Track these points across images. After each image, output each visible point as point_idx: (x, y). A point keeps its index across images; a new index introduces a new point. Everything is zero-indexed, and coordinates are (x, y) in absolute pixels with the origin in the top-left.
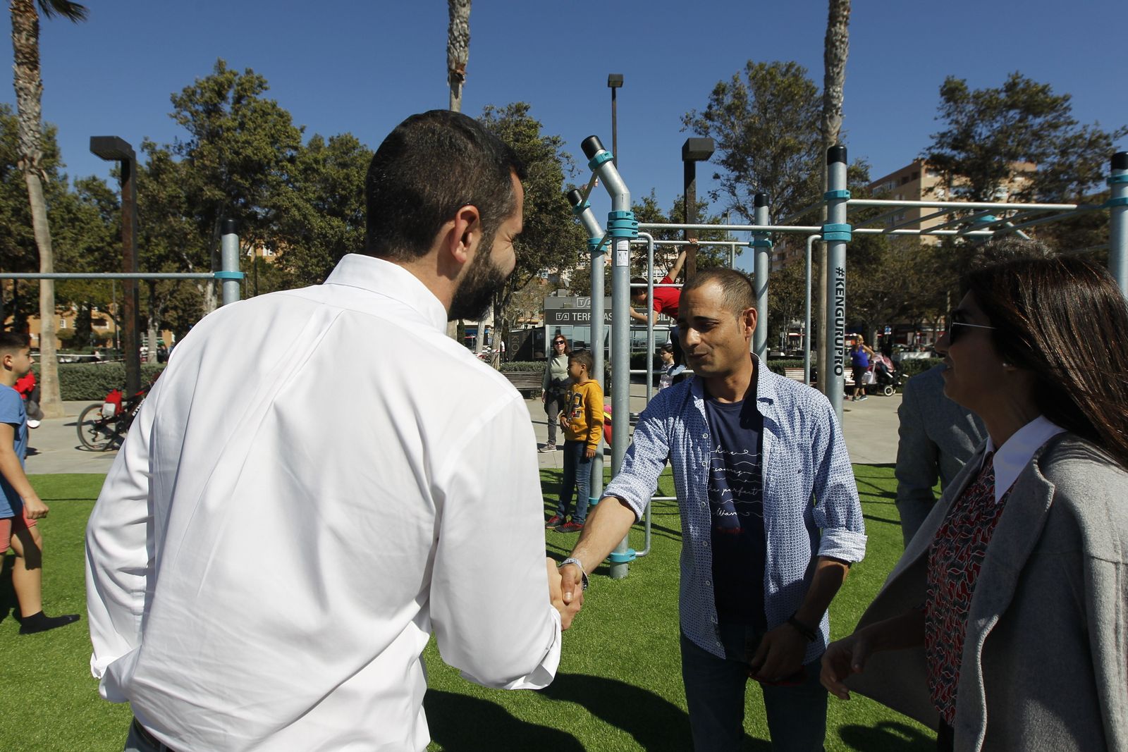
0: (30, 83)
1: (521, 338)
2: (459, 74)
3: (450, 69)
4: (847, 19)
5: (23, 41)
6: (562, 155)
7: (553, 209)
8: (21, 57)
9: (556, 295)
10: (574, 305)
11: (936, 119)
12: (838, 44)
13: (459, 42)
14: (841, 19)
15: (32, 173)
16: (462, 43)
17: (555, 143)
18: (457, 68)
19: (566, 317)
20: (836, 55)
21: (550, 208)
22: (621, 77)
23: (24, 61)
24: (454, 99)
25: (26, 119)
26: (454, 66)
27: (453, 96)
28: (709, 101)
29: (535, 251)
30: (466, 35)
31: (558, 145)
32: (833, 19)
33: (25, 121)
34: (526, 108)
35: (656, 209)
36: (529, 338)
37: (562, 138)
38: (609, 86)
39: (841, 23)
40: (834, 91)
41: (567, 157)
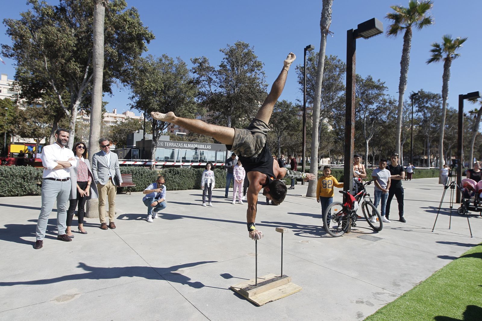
1: (124, 153)
19: (162, 144)
36: (129, 153)
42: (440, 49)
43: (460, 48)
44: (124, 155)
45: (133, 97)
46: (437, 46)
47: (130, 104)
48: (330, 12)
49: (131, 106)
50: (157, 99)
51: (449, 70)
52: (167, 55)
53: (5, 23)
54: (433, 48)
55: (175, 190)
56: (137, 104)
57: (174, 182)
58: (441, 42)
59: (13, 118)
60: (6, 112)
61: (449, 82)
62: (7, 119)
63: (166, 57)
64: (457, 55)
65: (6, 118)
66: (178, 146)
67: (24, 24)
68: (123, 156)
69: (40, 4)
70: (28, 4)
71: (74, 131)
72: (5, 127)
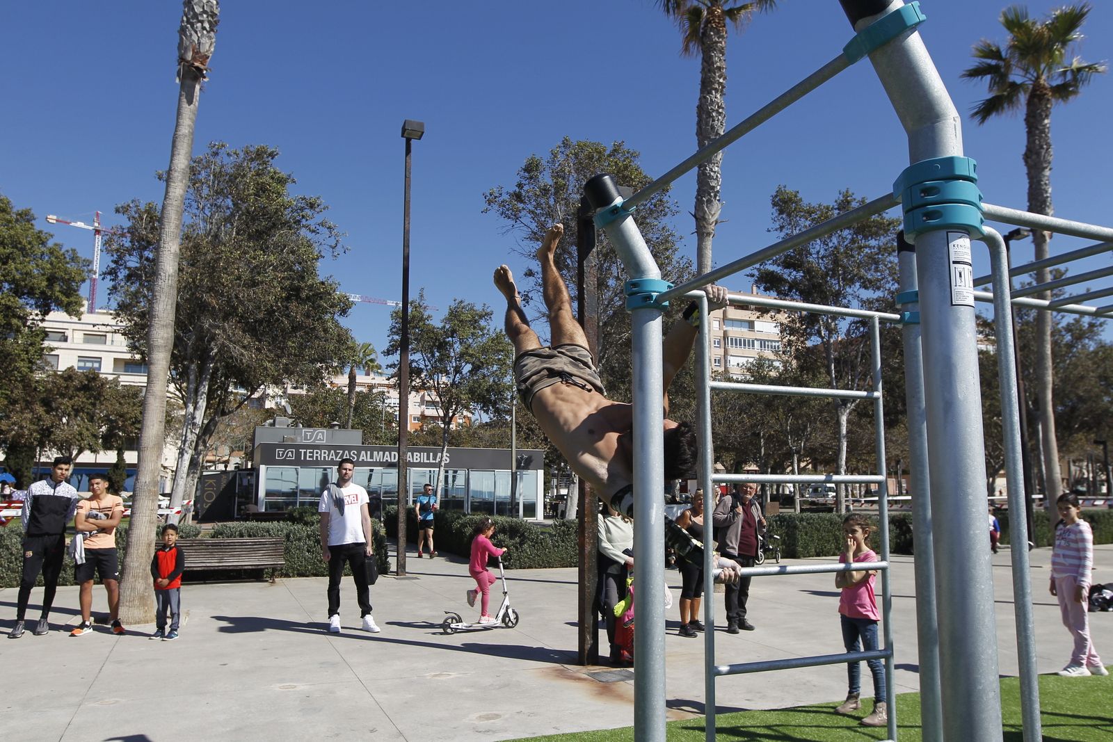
1: (218, 483)
2: (197, 68)
3: (182, 59)
4: (723, 87)
6: (322, 224)
7: (308, 298)
9: (273, 424)
10: (299, 438)
11: (769, 231)
12: (714, 114)
13: (202, 22)
14: (717, 86)
16: (207, 25)
17: (312, 206)
18: (194, 58)
19: (291, 455)
20: (713, 127)
21: (303, 295)
22: (422, 125)
24: (185, 105)
26: (189, 56)
27: (184, 100)
28: (518, 179)
29: (277, 355)
30: (213, 15)
31: (317, 210)
32: (707, 85)
34: (272, 155)
35: (426, 315)
36: (232, 483)
37: (322, 201)
38: (402, 136)
39: (717, 90)
40: (711, 170)
41: (329, 228)
42: (1006, 61)
51: (1044, 130)
61: (1047, 173)
64: (1079, 70)
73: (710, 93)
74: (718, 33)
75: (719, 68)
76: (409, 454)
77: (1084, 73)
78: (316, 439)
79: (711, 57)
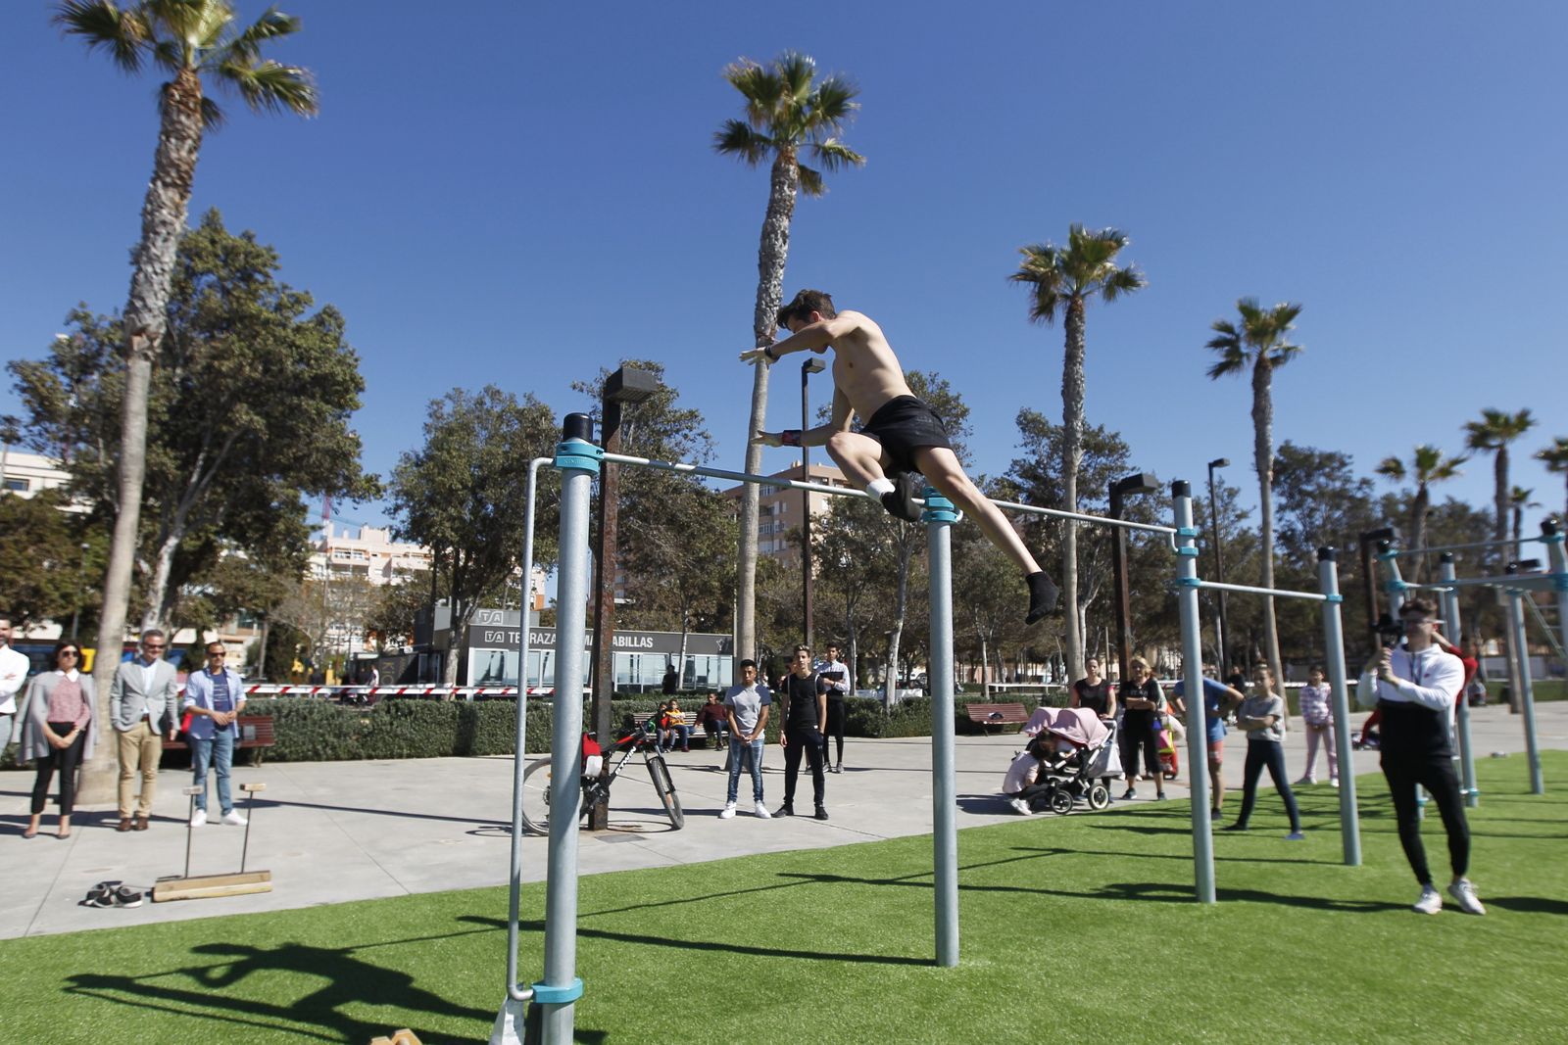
0: (177, 217)
5: (184, 153)
8: (174, 174)
15: (147, 357)
19: (500, 638)
23: (179, 182)
25: (159, 271)
33: (156, 273)
36: (413, 666)
42: (1238, 336)
43: (1287, 332)
44: (397, 673)
45: (397, 508)
46: (1228, 329)
47: (391, 528)
48: (774, 296)
49: (394, 532)
50: (452, 511)
51: (1267, 395)
52: (497, 387)
53: (11, 370)
54: (1215, 335)
55: (400, 756)
56: (413, 528)
57: (397, 736)
58: (1235, 319)
59: (100, 572)
60: (84, 556)
61: (1269, 427)
62: (86, 575)
63: (495, 394)
64: (1287, 350)
65: (82, 572)
66: (549, 640)
67: (61, 364)
68: (395, 676)
69: (96, 321)
70: (67, 323)
71: (157, 611)
72: (75, 599)
73: (1075, 365)
74: (1081, 318)
75: (1082, 346)
76: (615, 638)
77: (1292, 351)
78: (493, 621)
79: (1076, 338)
